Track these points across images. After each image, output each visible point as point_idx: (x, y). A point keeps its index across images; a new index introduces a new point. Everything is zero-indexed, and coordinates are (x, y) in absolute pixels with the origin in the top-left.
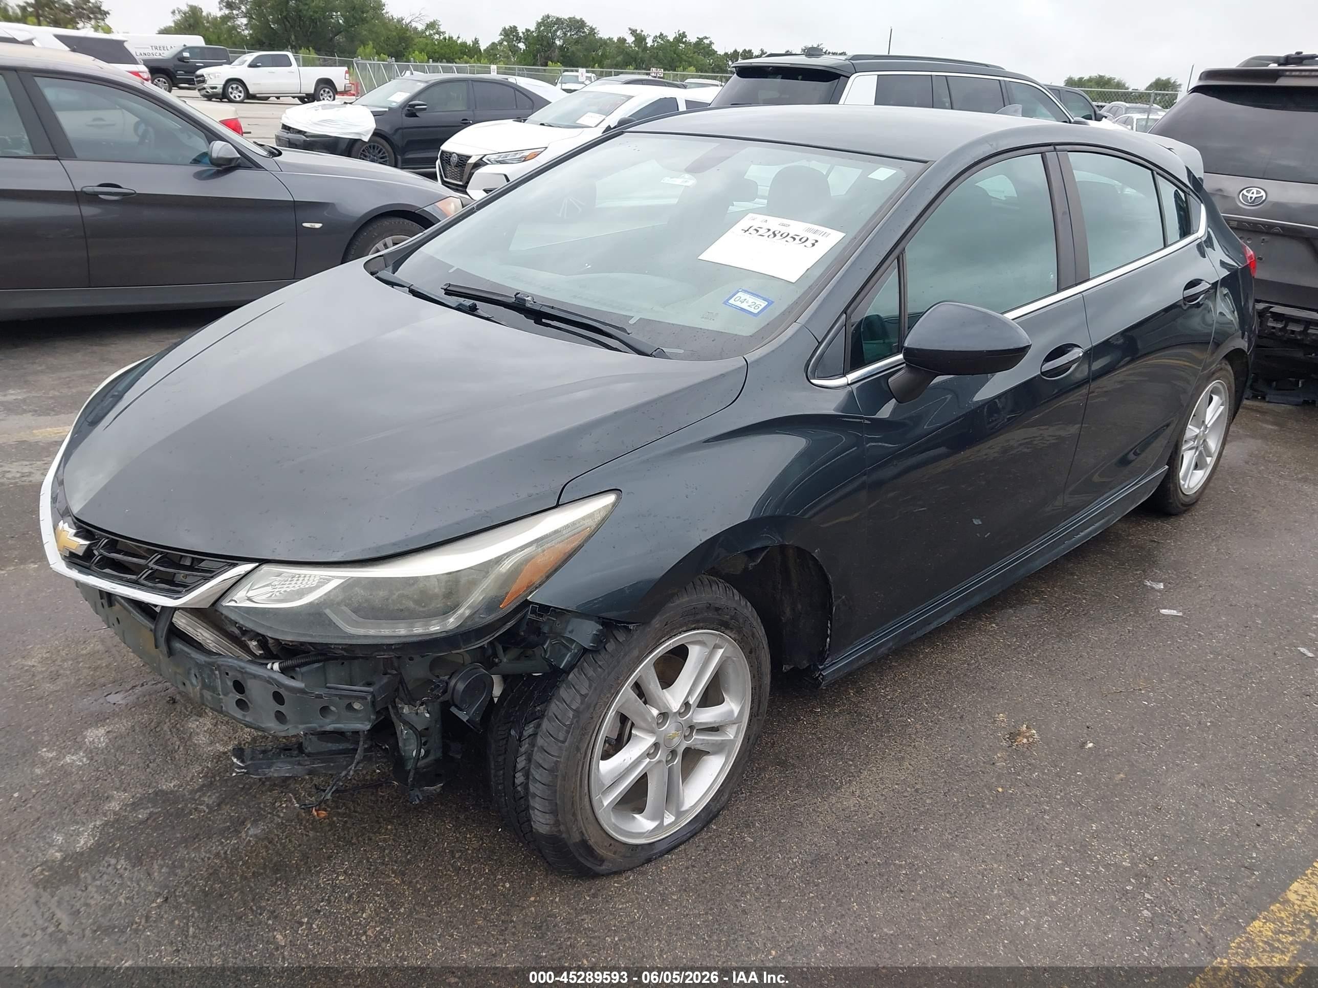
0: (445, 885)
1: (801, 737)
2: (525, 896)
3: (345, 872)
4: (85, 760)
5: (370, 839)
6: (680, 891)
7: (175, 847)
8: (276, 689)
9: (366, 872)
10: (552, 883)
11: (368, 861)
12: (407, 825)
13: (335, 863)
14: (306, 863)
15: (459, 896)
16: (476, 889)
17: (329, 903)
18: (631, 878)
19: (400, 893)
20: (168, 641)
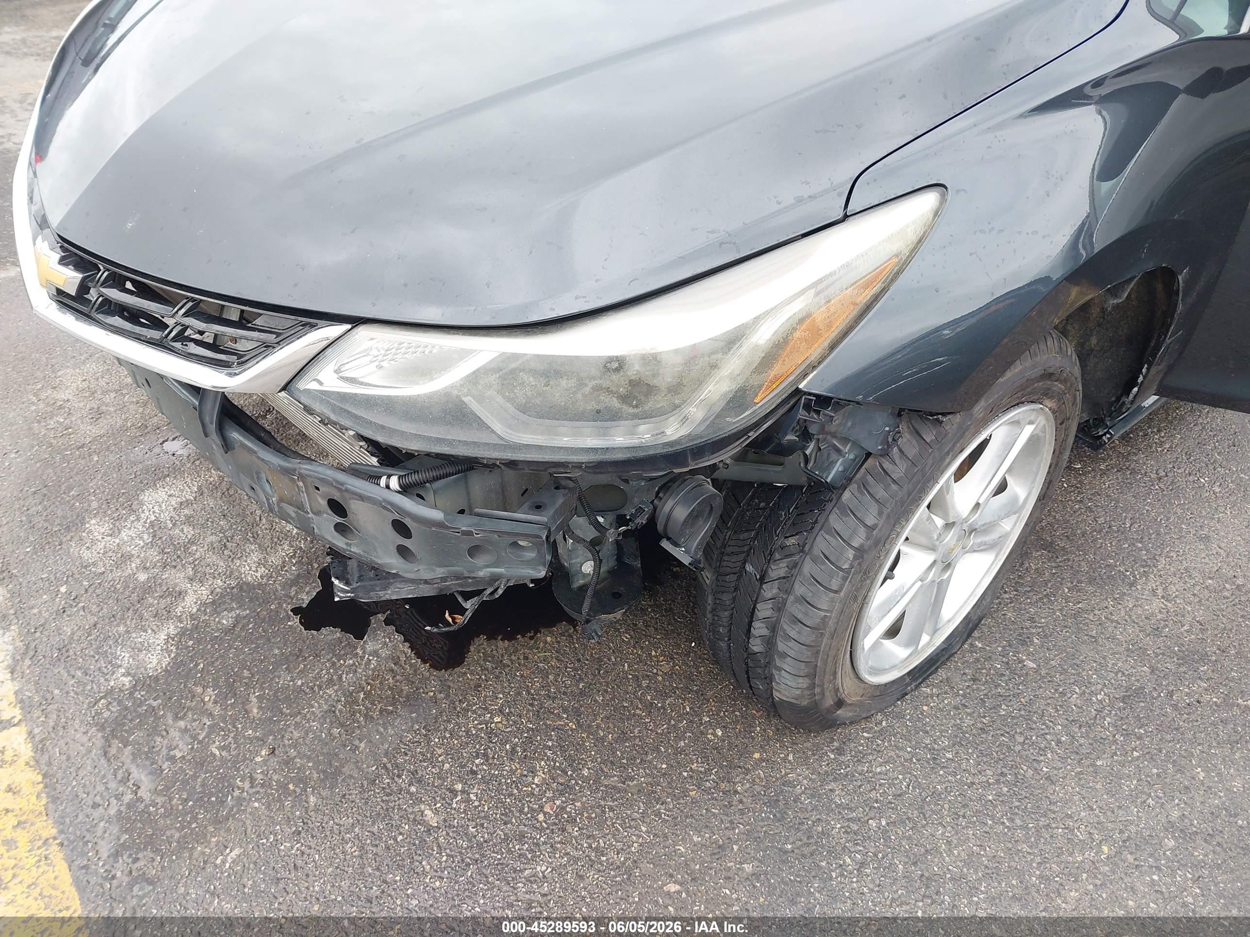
0: (636, 731)
1: (1064, 507)
2: (745, 753)
3: (501, 711)
4: (146, 536)
5: (526, 658)
6: (954, 745)
7: (275, 669)
8: (397, 517)
9: (528, 711)
10: (778, 730)
11: (528, 693)
12: (570, 636)
13: (486, 696)
14: (448, 696)
15: (657, 750)
16: (679, 738)
17: (487, 761)
18: (884, 723)
19: (578, 744)
20: (221, 429)
